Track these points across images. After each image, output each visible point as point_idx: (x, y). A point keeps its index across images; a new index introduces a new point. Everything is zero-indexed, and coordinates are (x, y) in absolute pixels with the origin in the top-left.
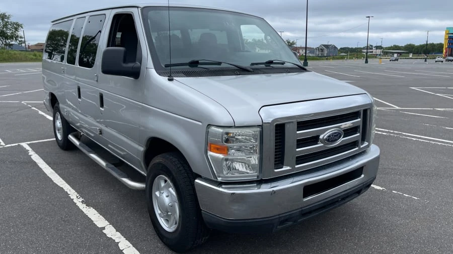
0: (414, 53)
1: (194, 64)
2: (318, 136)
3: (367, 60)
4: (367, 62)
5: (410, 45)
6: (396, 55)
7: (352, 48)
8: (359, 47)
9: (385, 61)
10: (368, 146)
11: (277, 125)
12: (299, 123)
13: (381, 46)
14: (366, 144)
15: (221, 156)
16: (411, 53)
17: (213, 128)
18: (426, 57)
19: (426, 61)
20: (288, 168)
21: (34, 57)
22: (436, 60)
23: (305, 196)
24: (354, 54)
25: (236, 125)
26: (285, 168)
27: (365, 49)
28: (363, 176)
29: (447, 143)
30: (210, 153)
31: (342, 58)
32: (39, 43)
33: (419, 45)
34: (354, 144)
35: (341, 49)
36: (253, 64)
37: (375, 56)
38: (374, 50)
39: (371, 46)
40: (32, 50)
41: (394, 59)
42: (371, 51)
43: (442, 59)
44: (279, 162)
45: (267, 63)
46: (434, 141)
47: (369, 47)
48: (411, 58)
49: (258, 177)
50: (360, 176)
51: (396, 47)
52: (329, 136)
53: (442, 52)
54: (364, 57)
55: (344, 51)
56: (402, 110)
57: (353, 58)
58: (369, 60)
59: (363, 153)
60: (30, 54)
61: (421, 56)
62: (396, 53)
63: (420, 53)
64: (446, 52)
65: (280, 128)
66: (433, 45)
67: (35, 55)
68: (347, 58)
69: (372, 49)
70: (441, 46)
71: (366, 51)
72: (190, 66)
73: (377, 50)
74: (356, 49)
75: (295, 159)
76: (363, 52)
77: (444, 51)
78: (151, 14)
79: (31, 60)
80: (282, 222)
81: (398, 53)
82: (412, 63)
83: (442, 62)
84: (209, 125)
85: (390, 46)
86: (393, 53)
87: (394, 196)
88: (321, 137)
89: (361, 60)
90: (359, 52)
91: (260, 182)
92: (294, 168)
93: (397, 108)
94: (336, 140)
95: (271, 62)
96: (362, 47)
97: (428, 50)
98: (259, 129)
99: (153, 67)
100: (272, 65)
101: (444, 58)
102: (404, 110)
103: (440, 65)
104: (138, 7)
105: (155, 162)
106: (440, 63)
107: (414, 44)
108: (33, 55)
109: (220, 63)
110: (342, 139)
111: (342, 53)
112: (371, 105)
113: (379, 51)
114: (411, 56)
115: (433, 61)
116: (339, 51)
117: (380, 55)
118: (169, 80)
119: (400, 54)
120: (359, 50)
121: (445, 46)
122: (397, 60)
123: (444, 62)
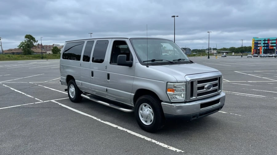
0: (235, 53)
1: (153, 61)
2: (204, 87)
3: (209, 56)
4: (209, 58)
5: (233, 48)
6: (225, 54)
7: (199, 50)
8: (203, 49)
9: (219, 57)
10: (221, 92)
11: (191, 82)
12: (198, 81)
13: (215, 48)
14: (220, 91)
15: (172, 93)
16: (233, 52)
17: (169, 83)
18: (242, 54)
19: (242, 57)
20: (195, 98)
21: (8, 58)
22: (248, 56)
23: (201, 108)
24: (201, 53)
25: (178, 82)
26: (194, 98)
27: (207, 50)
28: (220, 103)
29: (253, 96)
30: (168, 92)
31: (194, 55)
32: (10, 49)
33: (237, 47)
34: (216, 90)
35: (193, 50)
36: (174, 60)
37: (212, 54)
38: (212, 51)
39: (211, 48)
40: (6, 54)
41: (224, 56)
42: (211, 51)
43: (251, 56)
44: (192, 96)
45: (179, 60)
46: (247, 95)
47: (209, 49)
48: (233, 55)
49: (185, 100)
50: (219, 103)
51: (225, 49)
52: (208, 87)
53: (251, 52)
54: (207, 55)
55: (195, 51)
56: (231, 82)
57: (200, 56)
58: (210, 56)
59: (219, 94)
60: (6, 56)
61: (239, 54)
62: (225, 52)
63: (239, 52)
64: (253, 52)
65: (192, 83)
66: (245, 47)
67: (9, 56)
68: (197, 56)
69: (211, 50)
70: (250, 48)
71: (208, 51)
72: (152, 62)
73: (214, 51)
74: (202, 50)
75: (197, 95)
76: (206, 52)
77: (252, 51)
78: (133, 41)
79: (7, 59)
80: (194, 117)
81: (226, 52)
82: (234, 58)
83: (251, 57)
84: (167, 82)
85: (221, 48)
86: (223, 53)
87: (231, 115)
88: (205, 87)
89: (205, 57)
90: (204, 52)
91: (185, 102)
92: (197, 98)
93: (229, 81)
94: (210, 88)
95: (180, 59)
96: (205, 49)
97: (243, 51)
98: (185, 83)
99: (139, 62)
100: (180, 61)
101: (252, 55)
102: (232, 82)
103: (250, 59)
104: (128, 39)
105: (141, 98)
106: (250, 58)
107: (235, 47)
108: (8, 57)
109: (162, 60)
110: (212, 88)
111: (194, 52)
112: (221, 76)
113: (215, 51)
114: (233, 54)
115: (246, 57)
116: (192, 51)
117: (216, 53)
118: (147, 67)
119: (227, 53)
120: (204, 51)
121: (253, 48)
122: (225, 56)
123: (253, 57)
